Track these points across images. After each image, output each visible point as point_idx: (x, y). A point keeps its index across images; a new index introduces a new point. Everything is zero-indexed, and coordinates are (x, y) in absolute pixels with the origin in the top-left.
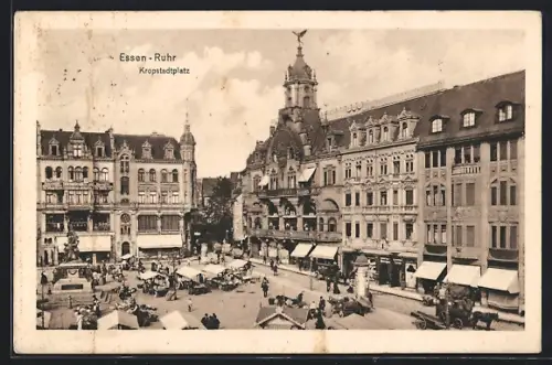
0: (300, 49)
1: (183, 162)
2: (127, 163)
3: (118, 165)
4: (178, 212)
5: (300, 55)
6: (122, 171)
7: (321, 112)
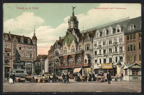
0: (73, 12)
1: (33, 45)
2: (16, 43)
3: (13, 44)
4: (32, 61)
5: (73, 14)
6: (14, 46)
7: (80, 31)
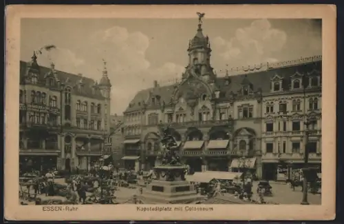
0: (200, 25)
1: (104, 100)
2: (69, 94)
3: (63, 95)
4: (101, 138)
5: (200, 30)
6: (66, 100)
7: (214, 71)
